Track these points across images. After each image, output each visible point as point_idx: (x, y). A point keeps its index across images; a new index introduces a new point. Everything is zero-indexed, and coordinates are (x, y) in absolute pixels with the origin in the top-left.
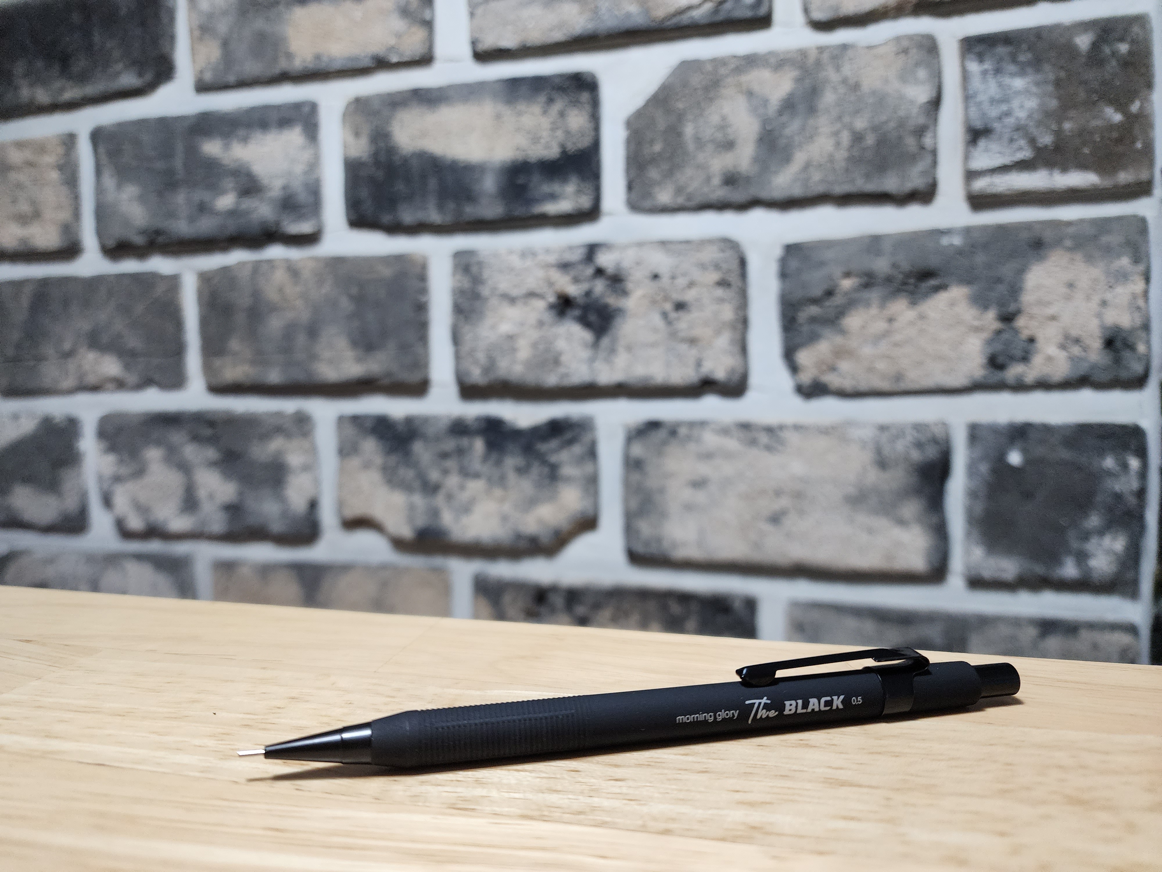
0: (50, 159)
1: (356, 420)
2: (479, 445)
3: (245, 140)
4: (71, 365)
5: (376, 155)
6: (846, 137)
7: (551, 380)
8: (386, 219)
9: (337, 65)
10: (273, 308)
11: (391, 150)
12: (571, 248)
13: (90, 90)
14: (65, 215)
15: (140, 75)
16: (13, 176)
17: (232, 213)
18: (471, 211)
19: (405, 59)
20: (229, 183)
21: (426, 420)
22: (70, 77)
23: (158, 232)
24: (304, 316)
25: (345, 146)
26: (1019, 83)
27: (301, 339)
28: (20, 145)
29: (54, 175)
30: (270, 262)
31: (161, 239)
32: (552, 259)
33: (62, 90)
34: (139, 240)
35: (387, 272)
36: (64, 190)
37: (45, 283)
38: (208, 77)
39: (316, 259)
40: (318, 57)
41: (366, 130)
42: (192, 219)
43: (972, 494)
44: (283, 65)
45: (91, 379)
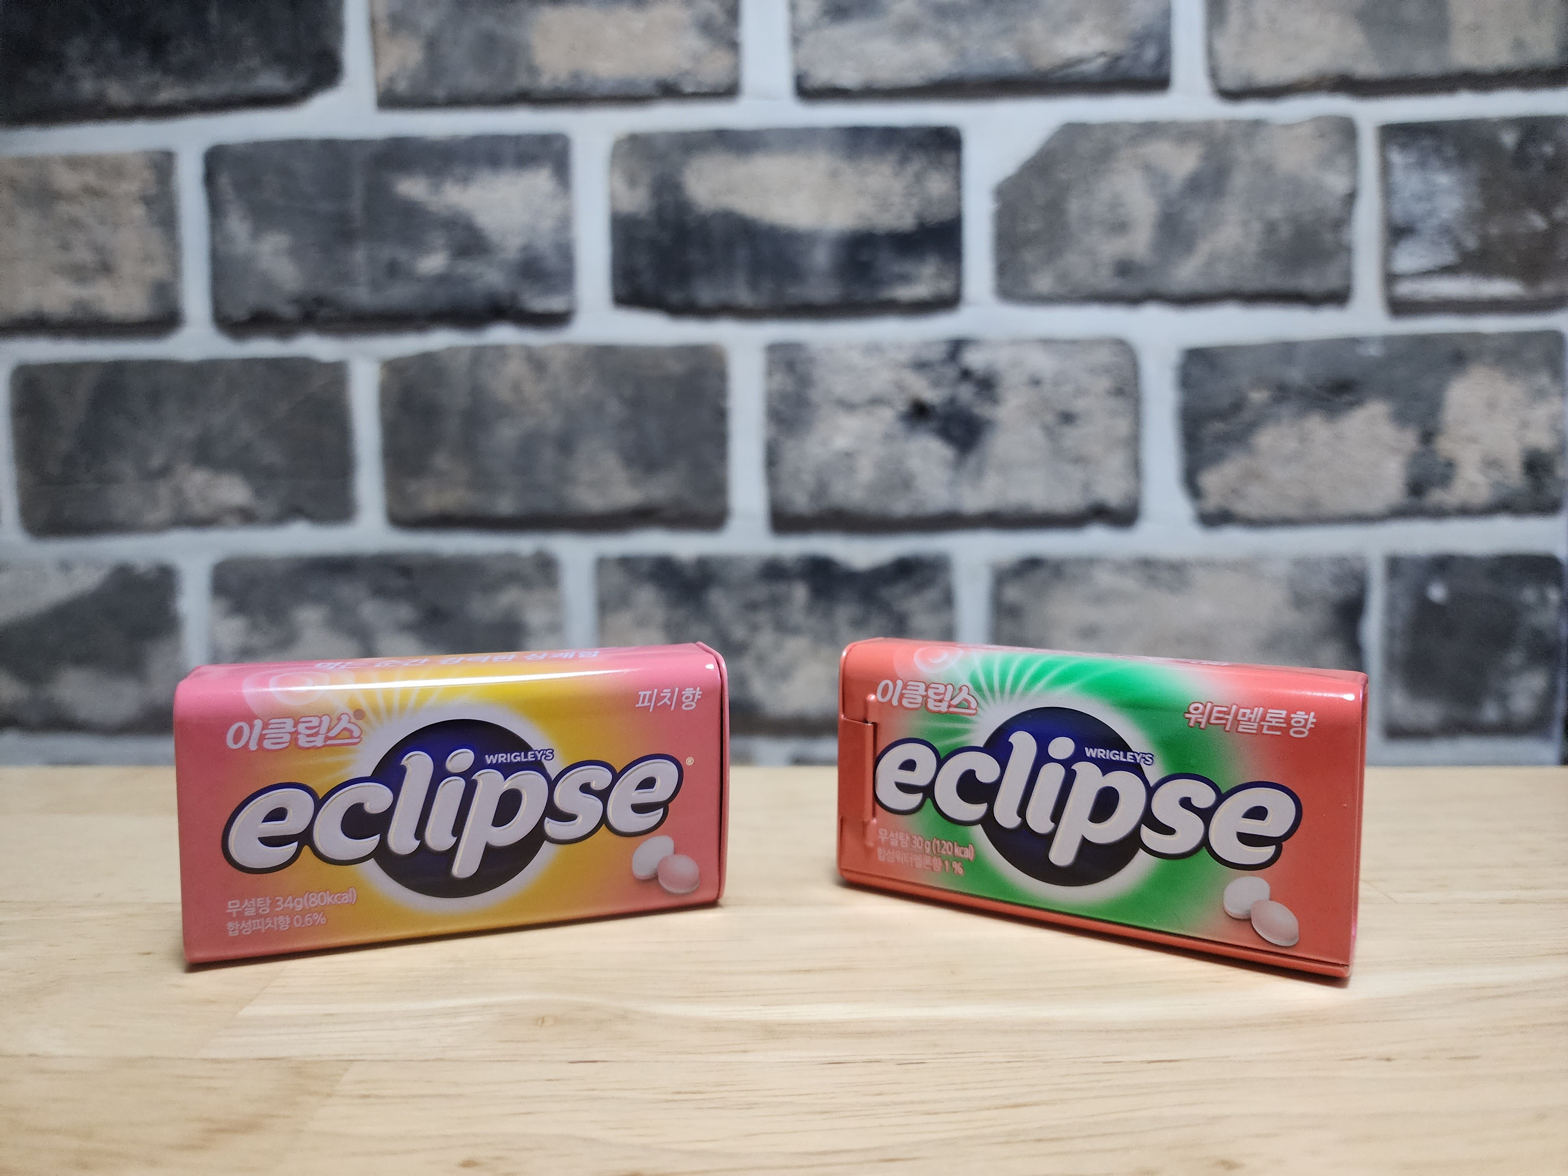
0: (131, 187)
1: (627, 563)
2: (800, 593)
3: (465, 180)
4: (163, 490)
5: (659, 212)
6: (1257, 227)
7: (901, 507)
8: (675, 297)
9: (605, 90)
10: (504, 412)
11: (683, 206)
12: (928, 344)
13: (203, 90)
14: (157, 271)
15: (290, 75)
16: (64, 209)
17: (441, 279)
18: (796, 292)
19: (704, 89)
20: (438, 238)
21: (727, 562)
22: (167, 70)
23: (320, 301)
24: (554, 424)
25: (613, 197)
26: (1444, 179)
27: (548, 455)
28: (75, 163)
29: (138, 211)
30: (501, 350)
31: (324, 312)
32: (903, 356)
33: (155, 88)
34: (288, 311)
35: (676, 368)
36: (155, 235)
37: (118, 367)
38: (402, 86)
39: (572, 348)
40: (576, 76)
41: (646, 178)
42: (375, 285)
43: (1390, 633)
44: (522, 81)
45: (199, 509)
